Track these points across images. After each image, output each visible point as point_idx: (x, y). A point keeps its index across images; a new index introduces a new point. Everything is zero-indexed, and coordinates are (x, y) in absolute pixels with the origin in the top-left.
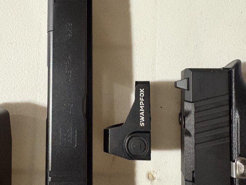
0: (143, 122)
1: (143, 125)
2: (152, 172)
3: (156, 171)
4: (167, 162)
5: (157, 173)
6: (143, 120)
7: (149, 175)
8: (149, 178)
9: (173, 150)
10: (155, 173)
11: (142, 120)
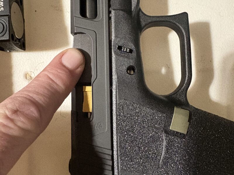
0: (2, 7)
1: (2, 9)
2: (29, 73)
3: (33, 71)
4: (44, 62)
5: (34, 73)
6: (3, 5)
7: (27, 76)
8: (26, 78)
9: (51, 50)
10: (32, 73)
11: (1, 5)
